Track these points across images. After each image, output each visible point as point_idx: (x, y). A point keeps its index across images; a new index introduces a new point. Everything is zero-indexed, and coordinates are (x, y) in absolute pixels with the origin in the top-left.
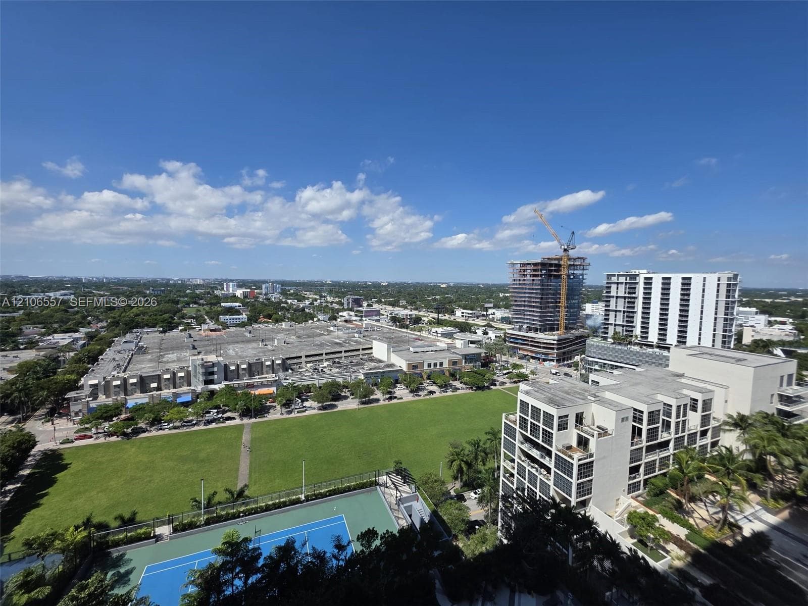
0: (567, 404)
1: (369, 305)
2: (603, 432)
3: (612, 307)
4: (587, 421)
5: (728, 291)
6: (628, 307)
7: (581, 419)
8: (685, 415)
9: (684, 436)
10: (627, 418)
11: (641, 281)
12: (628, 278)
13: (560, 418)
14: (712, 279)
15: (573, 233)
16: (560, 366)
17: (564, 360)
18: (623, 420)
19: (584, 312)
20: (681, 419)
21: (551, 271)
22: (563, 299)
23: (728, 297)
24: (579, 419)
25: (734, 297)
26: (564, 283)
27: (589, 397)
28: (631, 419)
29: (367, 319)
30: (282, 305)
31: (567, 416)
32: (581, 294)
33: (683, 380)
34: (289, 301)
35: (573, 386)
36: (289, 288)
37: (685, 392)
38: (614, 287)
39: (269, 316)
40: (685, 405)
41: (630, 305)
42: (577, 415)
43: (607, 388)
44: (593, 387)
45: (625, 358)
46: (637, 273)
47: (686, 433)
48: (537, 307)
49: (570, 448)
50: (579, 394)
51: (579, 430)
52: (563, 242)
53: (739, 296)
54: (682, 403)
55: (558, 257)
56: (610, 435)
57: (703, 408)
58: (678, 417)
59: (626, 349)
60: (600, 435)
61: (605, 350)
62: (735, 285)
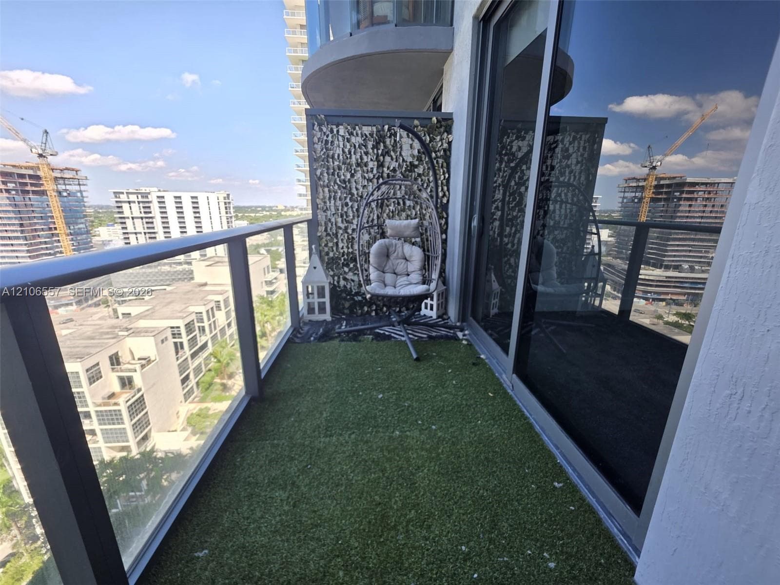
0: (93, 351)
2: (146, 361)
3: (130, 229)
4: (125, 357)
5: (226, 208)
6: (148, 228)
7: (117, 359)
8: (214, 316)
9: (216, 334)
10: (166, 338)
11: (153, 198)
12: (140, 196)
13: (87, 371)
14: (213, 197)
15: (46, 132)
16: (83, 309)
17: (87, 300)
18: (163, 341)
19: (97, 238)
20: (212, 320)
21: (26, 184)
22: (60, 223)
23: (227, 213)
24: (115, 360)
25: (230, 213)
26: (55, 205)
27: (121, 333)
28: (170, 336)
31: (98, 364)
32: (85, 216)
33: (207, 288)
35: (98, 327)
37: (211, 297)
38: (126, 206)
40: (212, 308)
41: (150, 225)
42: (111, 358)
43: (141, 316)
44: (124, 320)
45: (158, 281)
46: (148, 191)
47: (218, 329)
48: (17, 238)
49: (112, 395)
50: (107, 333)
51: (117, 371)
52: (34, 144)
53: (234, 212)
54: (209, 307)
55: (31, 165)
56: (153, 361)
57: (225, 306)
58: (209, 319)
59: (156, 270)
60: (143, 366)
61: (136, 276)
62: (229, 203)
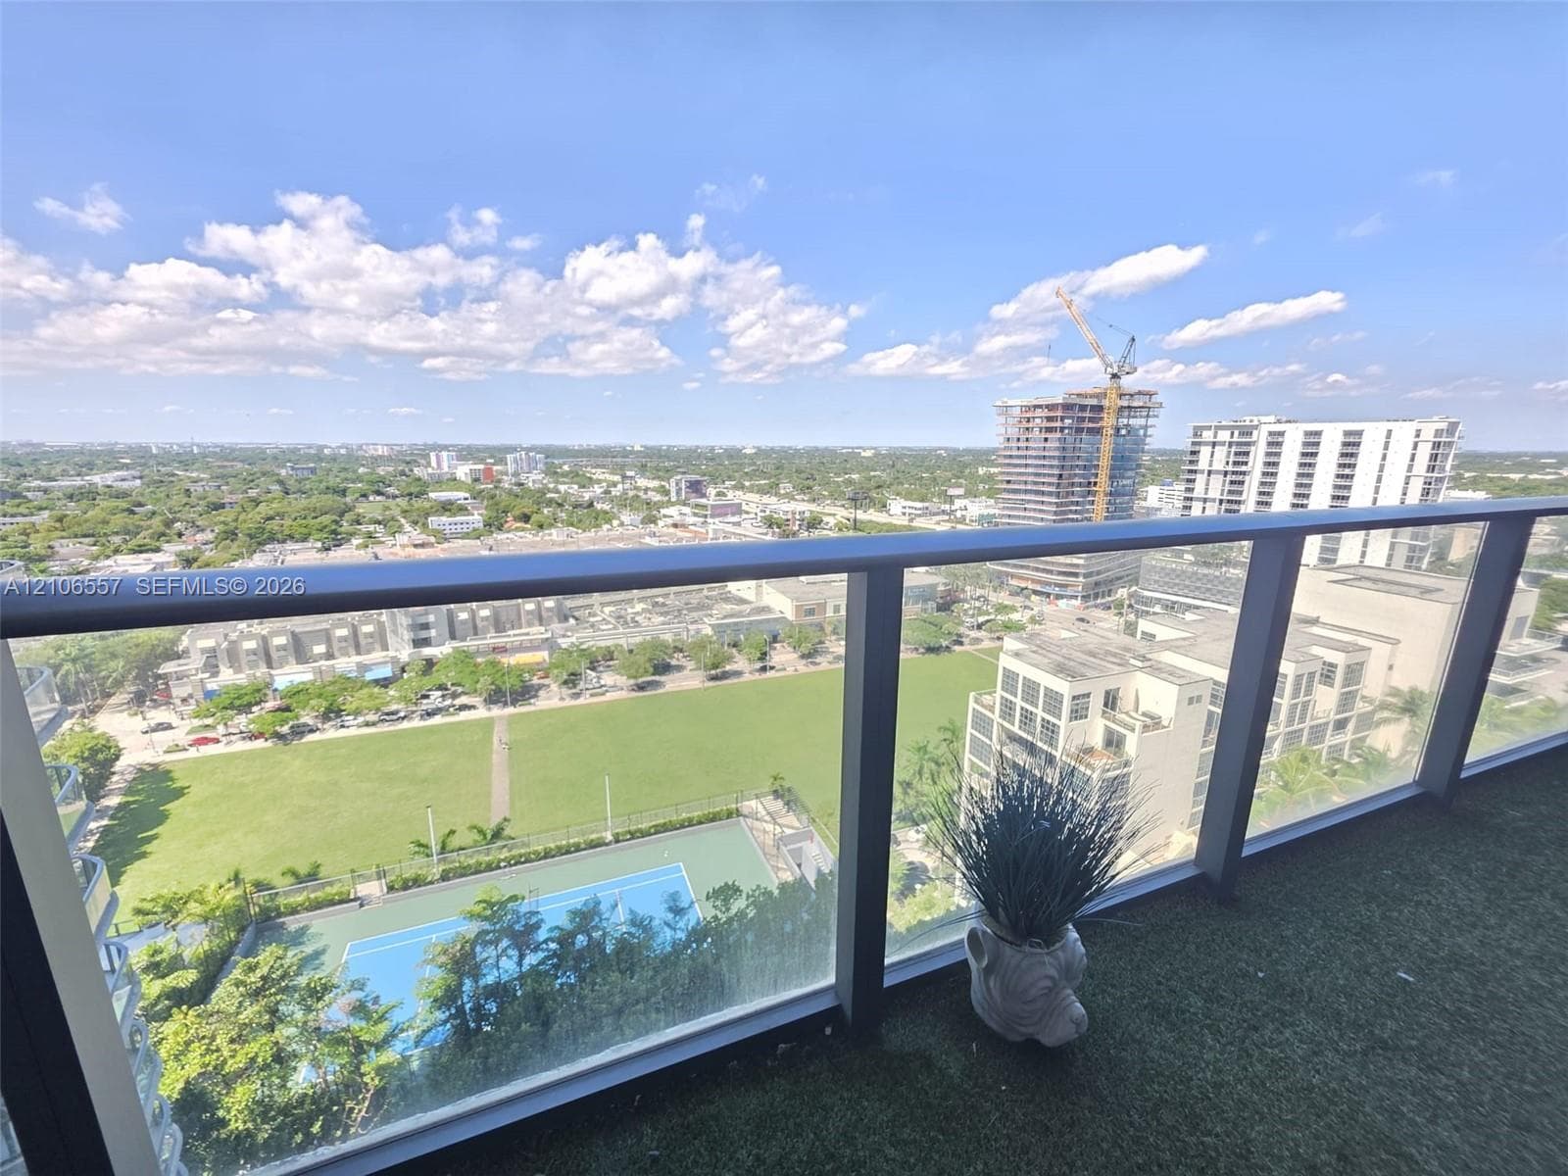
0: (1090, 673)
1: (719, 494)
2: (1153, 723)
3: (1199, 491)
4: (1126, 702)
5: (1434, 457)
6: (1230, 492)
7: (1114, 703)
8: (1308, 692)
9: (1302, 730)
10: (1199, 699)
11: (1261, 438)
12: (1236, 433)
13: (1074, 698)
14: (1404, 432)
15: (1133, 340)
16: (1087, 608)
17: (1096, 596)
18: (1191, 701)
19: (1143, 503)
20: (1302, 699)
21: (1083, 419)
22: (1103, 479)
23: (1431, 469)
24: (1111, 701)
25: (1443, 469)
26: (1107, 445)
27: (1132, 661)
28: (1207, 698)
29: (717, 520)
30: (549, 495)
31: (1088, 695)
32: (1139, 466)
33: (1316, 630)
34: (562, 488)
35: (1105, 641)
36: (561, 461)
37: (1316, 650)
38: (1205, 451)
39: (526, 518)
40: (1312, 675)
41: (1235, 488)
42: (1107, 693)
43: (1169, 646)
44: (1144, 643)
45: (1214, 592)
46: (1256, 423)
47: (1308, 723)
48: (1050, 494)
49: (1090, 751)
50: (1115, 655)
51: (1109, 720)
52: (1111, 358)
53: (1453, 467)
54: (1306, 670)
55: (1098, 391)
56: (1165, 727)
57: (1346, 679)
58: (1296, 694)
59: (1217, 573)
60: (1146, 728)
61: (1178, 576)
62: (1450, 444)
